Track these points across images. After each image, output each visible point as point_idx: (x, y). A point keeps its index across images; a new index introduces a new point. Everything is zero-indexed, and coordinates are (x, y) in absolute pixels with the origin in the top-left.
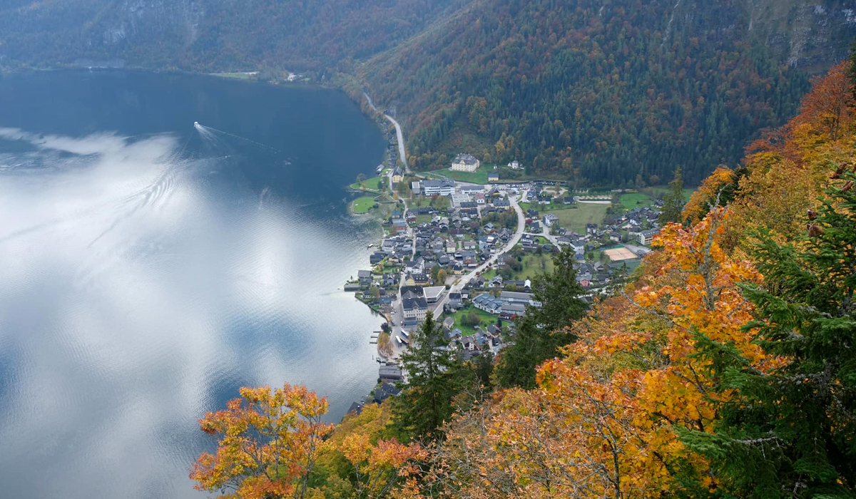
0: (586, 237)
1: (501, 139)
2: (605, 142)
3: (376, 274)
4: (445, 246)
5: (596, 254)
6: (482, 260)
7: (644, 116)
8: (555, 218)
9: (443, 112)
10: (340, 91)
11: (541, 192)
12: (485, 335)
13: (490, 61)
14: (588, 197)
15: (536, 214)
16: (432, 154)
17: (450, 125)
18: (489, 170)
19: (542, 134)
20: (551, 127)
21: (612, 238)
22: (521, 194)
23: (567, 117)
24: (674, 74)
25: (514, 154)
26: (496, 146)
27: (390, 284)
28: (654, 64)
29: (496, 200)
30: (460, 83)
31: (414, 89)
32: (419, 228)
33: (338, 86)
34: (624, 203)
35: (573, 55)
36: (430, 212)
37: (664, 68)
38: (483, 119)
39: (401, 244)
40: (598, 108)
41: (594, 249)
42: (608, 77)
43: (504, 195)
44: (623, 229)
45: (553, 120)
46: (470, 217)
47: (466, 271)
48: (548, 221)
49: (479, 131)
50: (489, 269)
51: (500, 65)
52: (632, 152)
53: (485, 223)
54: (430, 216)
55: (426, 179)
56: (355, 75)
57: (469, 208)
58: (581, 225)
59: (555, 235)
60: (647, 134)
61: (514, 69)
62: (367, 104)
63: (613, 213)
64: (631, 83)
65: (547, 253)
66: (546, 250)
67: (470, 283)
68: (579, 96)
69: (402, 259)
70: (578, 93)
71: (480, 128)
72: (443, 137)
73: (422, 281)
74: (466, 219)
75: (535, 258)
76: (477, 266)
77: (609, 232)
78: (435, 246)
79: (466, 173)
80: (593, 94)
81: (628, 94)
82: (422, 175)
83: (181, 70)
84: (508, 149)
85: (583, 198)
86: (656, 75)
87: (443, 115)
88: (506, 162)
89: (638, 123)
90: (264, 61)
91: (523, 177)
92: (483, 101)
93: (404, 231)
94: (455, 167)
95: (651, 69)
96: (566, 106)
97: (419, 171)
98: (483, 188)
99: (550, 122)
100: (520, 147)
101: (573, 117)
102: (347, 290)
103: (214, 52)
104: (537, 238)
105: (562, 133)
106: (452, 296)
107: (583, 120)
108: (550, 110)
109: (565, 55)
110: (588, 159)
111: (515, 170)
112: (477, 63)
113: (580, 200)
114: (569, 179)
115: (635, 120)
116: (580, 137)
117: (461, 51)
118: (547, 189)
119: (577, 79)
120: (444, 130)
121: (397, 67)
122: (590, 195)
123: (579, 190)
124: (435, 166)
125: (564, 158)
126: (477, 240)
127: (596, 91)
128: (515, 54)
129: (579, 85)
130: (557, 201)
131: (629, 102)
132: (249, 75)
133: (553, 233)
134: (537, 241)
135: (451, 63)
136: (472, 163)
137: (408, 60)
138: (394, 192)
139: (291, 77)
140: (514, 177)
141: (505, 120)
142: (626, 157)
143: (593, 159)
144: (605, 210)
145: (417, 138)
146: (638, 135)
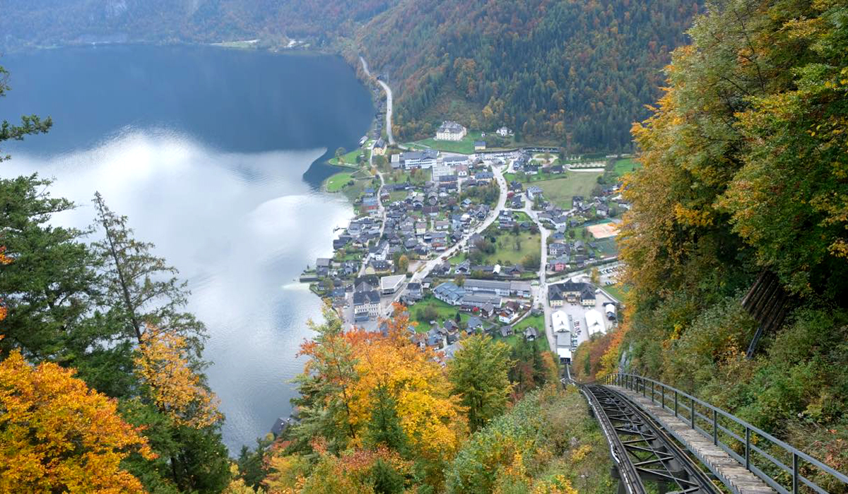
0: (571, 212)
1: (489, 104)
2: (600, 103)
3: (336, 261)
4: (414, 227)
5: (578, 231)
6: (452, 241)
7: (644, 72)
8: (539, 191)
9: (429, 77)
10: (339, 56)
11: (530, 161)
12: (439, 333)
13: (481, 19)
14: (580, 165)
15: (519, 186)
16: (416, 123)
17: (436, 90)
18: (477, 138)
19: (533, 96)
20: (543, 89)
21: (599, 212)
22: (508, 164)
23: (560, 78)
24: (679, 23)
25: (503, 120)
26: (484, 111)
27: (349, 273)
28: (656, 13)
29: (479, 171)
30: (449, 44)
31: (406, 52)
32: (391, 207)
33: (337, 51)
34: (618, 171)
35: (569, 8)
36: (407, 188)
37: (667, 18)
38: (471, 83)
39: (369, 225)
40: (594, 66)
41: (578, 225)
42: (606, 30)
43: (487, 166)
44: (614, 201)
45: (544, 80)
46: (447, 192)
47: (433, 256)
48: (530, 194)
49: (467, 96)
50: (458, 253)
51: (491, 22)
52: (630, 112)
53: (463, 198)
54: (406, 192)
55: (409, 151)
56: (354, 39)
57: (449, 182)
58: (567, 197)
59: (538, 210)
60: (648, 92)
61: (505, 26)
62: (362, 69)
63: (605, 183)
64: (632, 36)
65: (525, 232)
66: (524, 228)
67: (434, 270)
68: (573, 53)
69: (367, 244)
70: (573, 49)
71: (468, 93)
72: (429, 104)
73: (382, 269)
74: (443, 195)
75: (511, 238)
76: (447, 249)
77: (596, 204)
78: (404, 228)
79: (452, 142)
80: (589, 49)
81: (627, 48)
82: (406, 145)
83: (182, 42)
84: (497, 115)
85: (574, 166)
86: (658, 25)
87: (429, 80)
88: (494, 129)
89: (638, 80)
90: (266, 28)
91: (512, 145)
92: (471, 63)
93: (375, 210)
94: (440, 136)
95: (653, 19)
96: (560, 64)
97: (403, 142)
98: (467, 158)
99: (542, 84)
100: (509, 112)
101: (567, 76)
102: (302, 281)
103: (215, 21)
104: (517, 214)
105: (554, 94)
106: (411, 286)
107: (577, 80)
108: (542, 70)
109: (560, 8)
110: (582, 123)
111: (503, 137)
112: (467, 21)
113: (571, 168)
114: (561, 146)
115: (634, 77)
116: (574, 98)
117: (454, 8)
118: (538, 157)
119: (573, 34)
120: (430, 96)
121: (392, 29)
122: (582, 162)
123: (570, 158)
124: (419, 135)
125: (556, 123)
126: (450, 218)
127: (593, 47)
128: (507, 9)
129: (574, 41)
130: (545, 171)
131: (629, 57)
132: (248, 44)
133: (535, 208)
134: (516, 217)
135: (444, 21)
136: (458, 131)
137: (403, 21)
138: (373, 166)
139: (292, 43)
140: (502, 145)
141: (494, 83)
142: (623, 118)
143: (587, 123)
144: (595, 179)
145: (401, 106)
146: (637, 94)
